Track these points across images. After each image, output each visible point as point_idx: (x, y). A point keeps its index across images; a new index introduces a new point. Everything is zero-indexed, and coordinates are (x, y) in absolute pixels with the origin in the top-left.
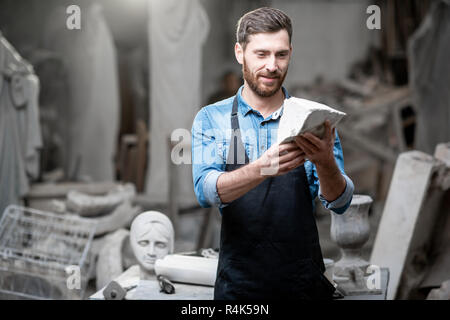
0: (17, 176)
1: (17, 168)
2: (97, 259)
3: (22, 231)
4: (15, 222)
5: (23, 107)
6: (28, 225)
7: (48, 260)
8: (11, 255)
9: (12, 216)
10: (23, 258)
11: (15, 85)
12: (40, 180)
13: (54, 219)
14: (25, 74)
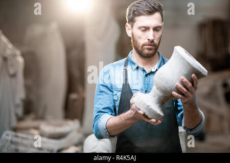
0: (10, 116)
3: (13, 147)
4: (9, 143)
5: (14, 76)
9: (7, 138)
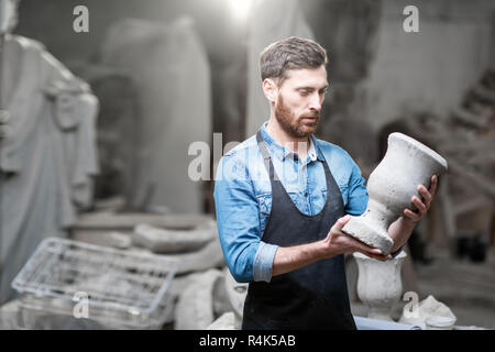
1: (59, 195)
2: (176, 300)
3: (66, 267)
4: (54, 260)
6: (75, 261)
7: (104, 300)
8: (48, 293)
9: (51, 250)
10: (66, 297)
11: (61, 105)
12: (91, 210)
13: (115, 255)
14: (77, 93)
